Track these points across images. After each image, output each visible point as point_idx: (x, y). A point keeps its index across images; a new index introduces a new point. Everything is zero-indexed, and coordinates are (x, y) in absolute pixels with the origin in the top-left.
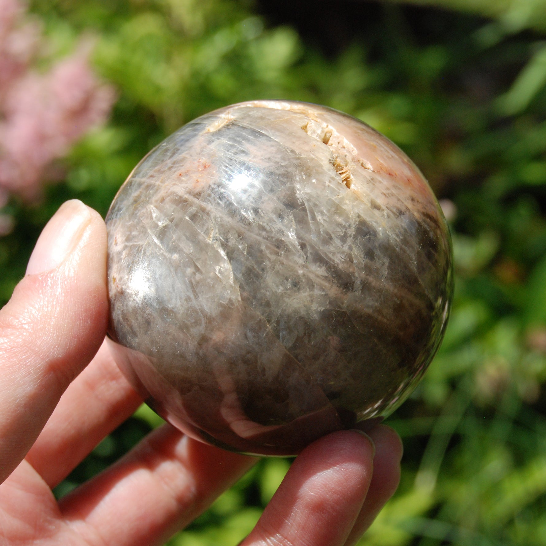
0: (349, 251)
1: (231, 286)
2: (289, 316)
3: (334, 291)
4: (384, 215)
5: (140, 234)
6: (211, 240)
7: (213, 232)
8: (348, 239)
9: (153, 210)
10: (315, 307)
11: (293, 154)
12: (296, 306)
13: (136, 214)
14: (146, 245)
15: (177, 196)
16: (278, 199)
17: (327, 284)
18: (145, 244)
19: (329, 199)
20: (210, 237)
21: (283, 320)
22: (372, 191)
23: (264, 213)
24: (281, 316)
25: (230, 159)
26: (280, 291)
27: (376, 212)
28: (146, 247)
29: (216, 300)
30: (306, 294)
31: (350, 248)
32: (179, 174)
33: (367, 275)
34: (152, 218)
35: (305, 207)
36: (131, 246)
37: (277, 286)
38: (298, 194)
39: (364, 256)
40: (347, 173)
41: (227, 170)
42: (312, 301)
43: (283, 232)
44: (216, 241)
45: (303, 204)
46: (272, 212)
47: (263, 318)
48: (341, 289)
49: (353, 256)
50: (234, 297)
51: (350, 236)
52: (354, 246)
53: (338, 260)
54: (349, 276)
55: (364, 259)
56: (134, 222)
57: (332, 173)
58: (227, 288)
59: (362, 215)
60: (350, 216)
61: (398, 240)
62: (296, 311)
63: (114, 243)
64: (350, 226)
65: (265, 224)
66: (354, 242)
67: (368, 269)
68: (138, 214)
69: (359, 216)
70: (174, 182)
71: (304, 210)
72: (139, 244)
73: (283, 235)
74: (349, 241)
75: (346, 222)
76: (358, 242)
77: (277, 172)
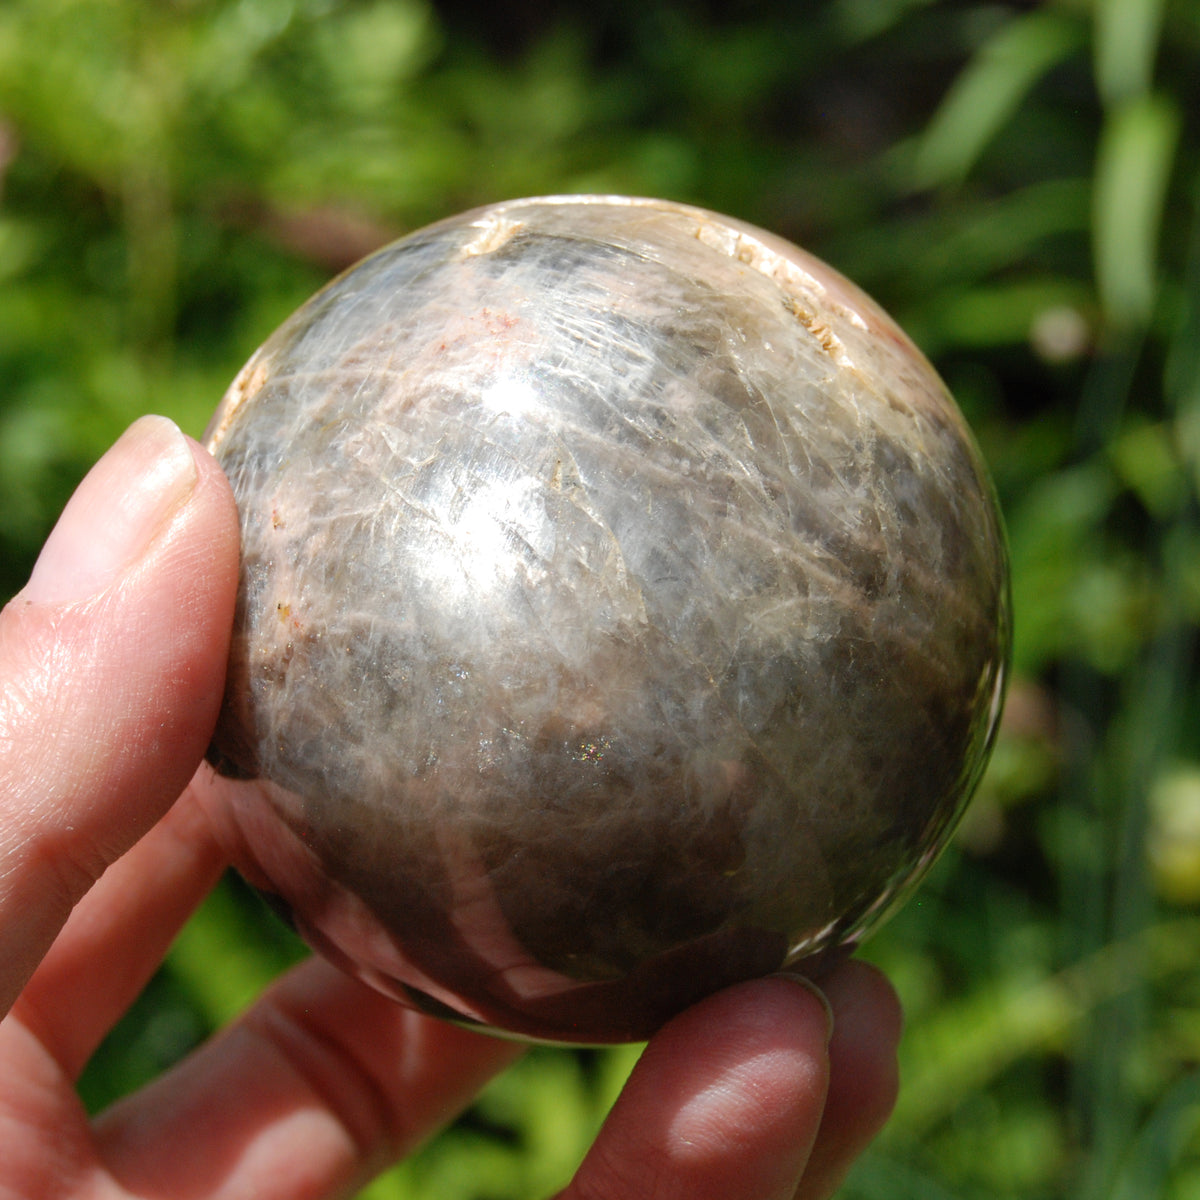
0: (867, 503)
1: (622, 591)
2: (758, 658)
3: (847, 596)
4: (915, 426)
5: (356, 491)
6: (560, 485)
7: (563, 468)
8: (861, 476)
9: (386, 431)
10: (811, 631)
11: (705, 290)
12: (773, 631)
13: (335, 448)
14: (381, 513)
15: (447, 393)
16: (702, 386)
17: (833, 579)
18: (379, 510)
19: (809, 386)
20: (556, 480)
21: (744, 666)
22: (882, 371)
23: (675, 419)
24: (742, 655)
25: (564, 304)
26: (733, 597)
27: (901, 418)
28: (382, 519)
29: (586, 626)
30: (790, 603)
31: (870, 495)
32: (440, 346)
33: (906, 560)
34: (386, 449)
35: (765, 404)
36: (334, 522)
37: (727, 586)
38: (742, 374)
39: (899, 514)
40: (824, 332)
41: (564, 327)
42: (804, 618)
43: (726, 459)
44: (573, 487)
45: (759, 397)
46: (696, 415)
47: (699, 661)
48: (863, 589)
49: (879, 514)
50: (628, 617)
51: (867, 470)
52: (876, 492)
53: (851, 523)
54: (876, 559)
55: (899, 522)
56: (328, 466)
57: (797, 331)
58: (611, 596)
59: (880, 424)
60: (858, 425)
61: (950, 483)
62: (773, 644)
63: (271, 525)
64: (859, 448)
65: (683, 443)
66: (876, 483)
67: (907, 546)
68: (341, 448)
69: (873, 426)
70: (429, 365)
71: (763, 408)
72: (359, 515)
73: (729, 467)
74: (865, 479)
75: (851, 439)
76: (883, 482)
77: (683, 326)
